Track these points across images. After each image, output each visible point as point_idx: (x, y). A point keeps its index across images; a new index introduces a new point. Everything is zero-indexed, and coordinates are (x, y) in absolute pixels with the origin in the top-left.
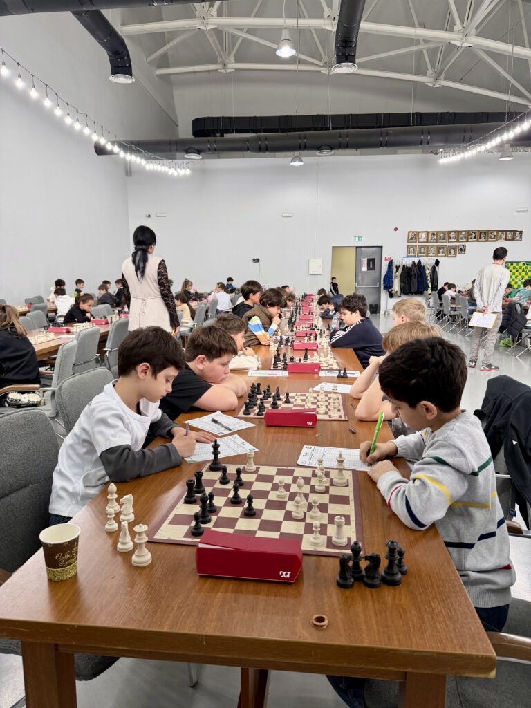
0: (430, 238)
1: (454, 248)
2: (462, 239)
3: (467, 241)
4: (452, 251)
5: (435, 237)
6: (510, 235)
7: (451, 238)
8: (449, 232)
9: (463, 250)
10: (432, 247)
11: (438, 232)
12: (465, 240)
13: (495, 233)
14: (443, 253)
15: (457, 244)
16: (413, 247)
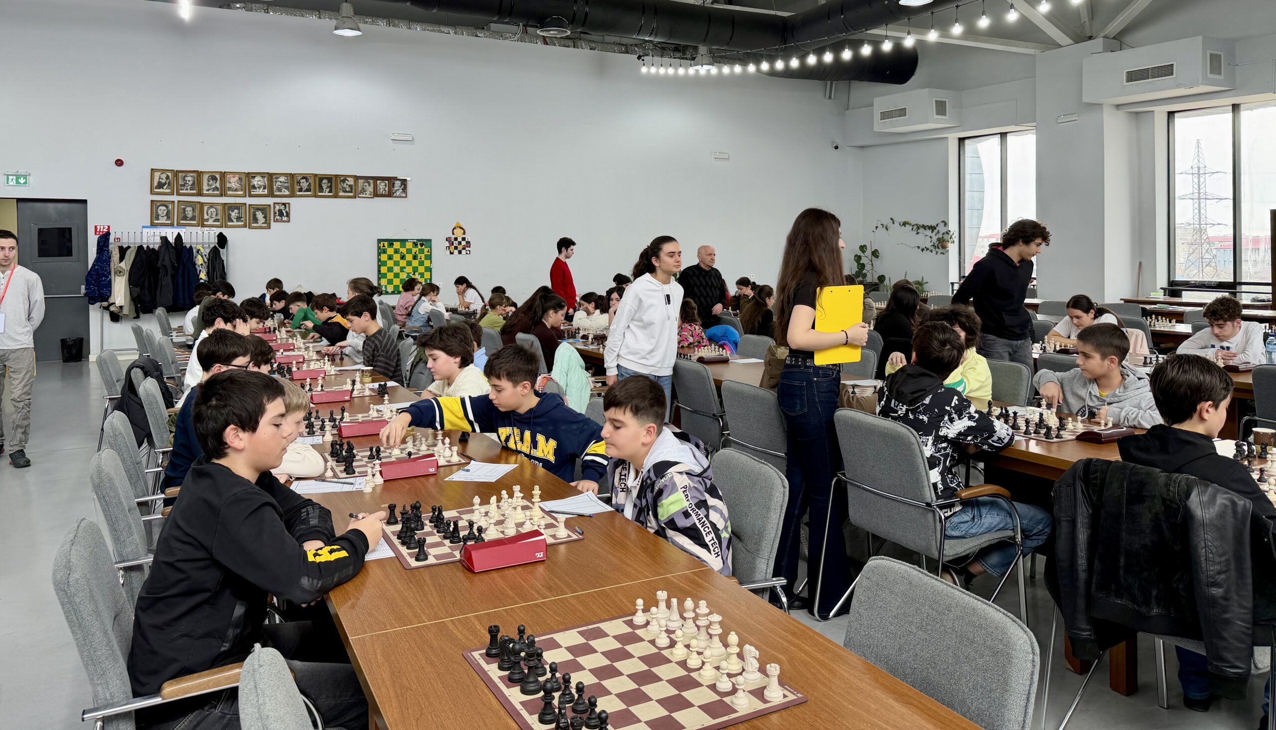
0: (205, 187)
1: (264, 209)
2: (279, 190)
3: (292, 195)
4: (260, 215)
5: (218, 185)
6: (382, 186)
7: (254, 187)
8: (250, 176)
9: (284, 214)
10: (212, 205)
11: (223, 175)
12: (287, 193)
13: (351, 181)
14: (239, 219)
15: (270, 201)
16: (164, 204)
